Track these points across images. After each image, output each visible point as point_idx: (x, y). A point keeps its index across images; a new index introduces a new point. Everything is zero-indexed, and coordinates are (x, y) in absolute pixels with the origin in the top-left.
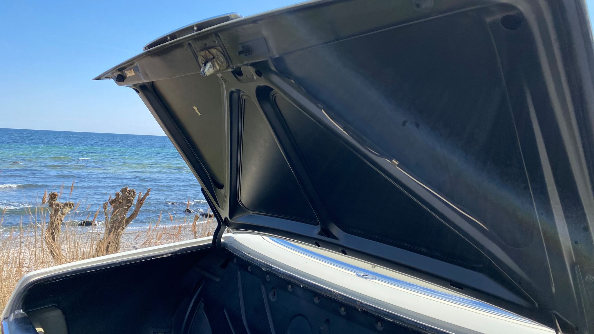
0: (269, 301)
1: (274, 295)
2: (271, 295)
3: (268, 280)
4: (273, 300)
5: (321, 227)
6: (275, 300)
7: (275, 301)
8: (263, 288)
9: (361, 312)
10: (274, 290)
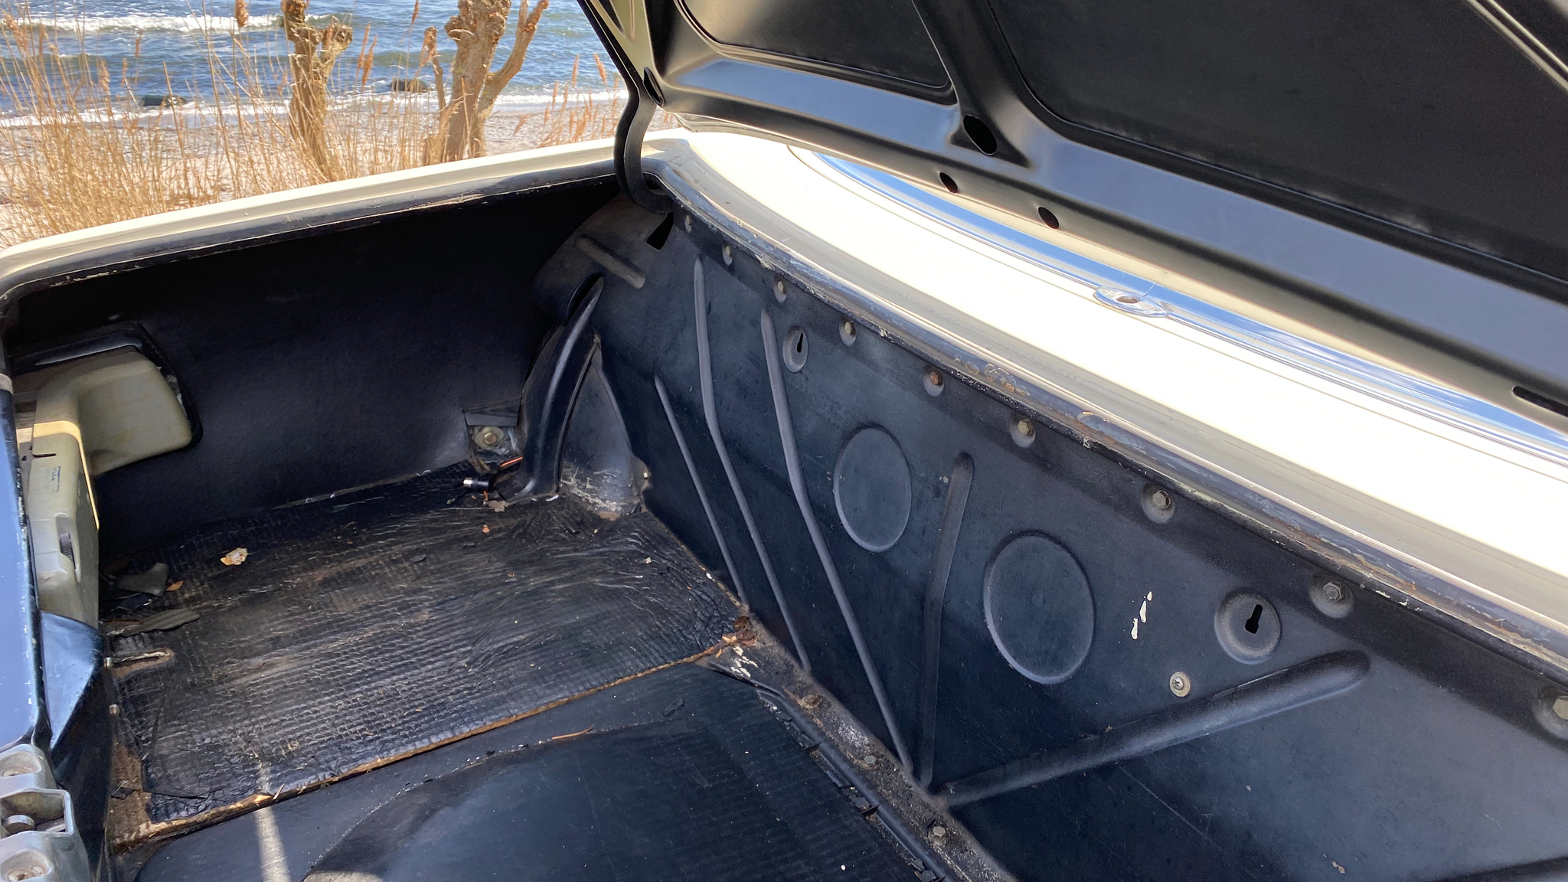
0: (782, 367)
1: (799, 349)
2: (788, 350)
3: (781, 298)
4: (794, 366)
5: (963, 112)
6: (799, 367)
7: (800, 372)
8: (766, 323)
9: (1092, 449)
10: (798, 334)
